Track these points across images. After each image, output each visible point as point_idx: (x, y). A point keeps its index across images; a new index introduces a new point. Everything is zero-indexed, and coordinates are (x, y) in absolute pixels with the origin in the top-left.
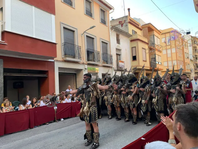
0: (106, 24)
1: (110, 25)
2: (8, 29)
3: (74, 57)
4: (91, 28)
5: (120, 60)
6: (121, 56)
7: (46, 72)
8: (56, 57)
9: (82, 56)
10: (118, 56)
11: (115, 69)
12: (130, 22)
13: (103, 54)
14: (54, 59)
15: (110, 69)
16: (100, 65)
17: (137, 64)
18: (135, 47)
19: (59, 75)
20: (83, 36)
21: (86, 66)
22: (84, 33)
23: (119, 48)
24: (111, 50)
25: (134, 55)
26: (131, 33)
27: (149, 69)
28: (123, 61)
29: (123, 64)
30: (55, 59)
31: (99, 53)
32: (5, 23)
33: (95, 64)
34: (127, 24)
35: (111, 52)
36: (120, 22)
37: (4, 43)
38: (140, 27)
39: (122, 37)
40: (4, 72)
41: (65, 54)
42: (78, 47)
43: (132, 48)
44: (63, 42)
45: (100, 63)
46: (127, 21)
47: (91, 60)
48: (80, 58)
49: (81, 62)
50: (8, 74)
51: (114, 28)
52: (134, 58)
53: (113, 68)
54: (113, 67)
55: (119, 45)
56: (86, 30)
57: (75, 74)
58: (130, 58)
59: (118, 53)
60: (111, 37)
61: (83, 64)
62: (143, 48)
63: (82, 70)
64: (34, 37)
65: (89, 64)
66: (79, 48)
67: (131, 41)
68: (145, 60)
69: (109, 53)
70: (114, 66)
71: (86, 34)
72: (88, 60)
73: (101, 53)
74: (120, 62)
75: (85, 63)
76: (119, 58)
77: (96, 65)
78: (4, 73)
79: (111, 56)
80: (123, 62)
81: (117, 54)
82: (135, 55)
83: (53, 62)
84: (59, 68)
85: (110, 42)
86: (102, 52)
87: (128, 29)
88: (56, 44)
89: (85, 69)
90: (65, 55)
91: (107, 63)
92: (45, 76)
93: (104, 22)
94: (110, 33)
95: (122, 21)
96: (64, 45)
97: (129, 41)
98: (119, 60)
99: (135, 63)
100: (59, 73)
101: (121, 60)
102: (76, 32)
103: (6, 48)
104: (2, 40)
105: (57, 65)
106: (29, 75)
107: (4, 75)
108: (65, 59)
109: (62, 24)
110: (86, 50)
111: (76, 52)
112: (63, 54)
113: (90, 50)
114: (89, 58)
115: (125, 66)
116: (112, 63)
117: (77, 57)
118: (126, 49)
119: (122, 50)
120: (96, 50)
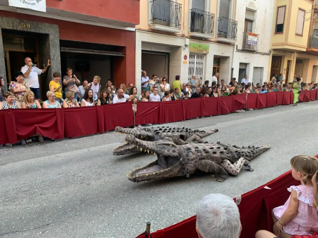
3: (168, 25)
5: (251, 31)
6: (253, 23)
7: (121, 49)
8: (138, 23)
9: (182, 22)
10: (249, 24)
11: (238, 48)
13: (220, 20)
14: (134, 27)
15: (231, 48)
16: (212, 40)
17: (283, 41)
18: (285, 6)
19: (142, 54)
21: (188, 41)
23: (253, 9)
24: (237, 12)
25: (280, 22)
27: (305, 50)
28: (256, 33)
29: (255, 39)
30: (137, 27)
31: (212, 18)
33: (204, 38)
35: (236, 15)
40: (60, 46)
41: (154, 19)
42: (176, 6)
43: (278, 7)
45: (214, 37)
47: (197, 31)
48: (178, 25)
49: (180, 32)
50: (67, 50)
52: (279, 29)
53: (235, 47)
54: (236, 44)
55: (253, 1)
57: (168, 54)
58: (271, 27)
59: (248, 18)
61: (183, 36)
62: (300, 9)
63: (179, 47)
65: (192, 38)
66: (179, 7)
68: (300, 33)
69: (231, 17)
70: (239, 42)
72: (192, 30)
73: (217, 16)
74: (250, 35)
75: (186, 35)
76: (249, 28)
77: (206, 40)
78: (62, 48)
79: (235, 24)
80: (255, 35)
81: (246, 20)
82: (282, 23)
83: (134, 32)
84: (143, 42)
86: (220, 14)
89: (186, 45)
90: (153, 20)
91: (226, 37)
92: (120, 55)
96: (153, 1)
98: (248, 31)
99: (280, 38)
100: (142, 50)
101: (253, 32)
105: (140, 38)
106: (96, 52)
107: (62, 50)
108: (152, 27)
110: (190, 11)
111: (171, 14)
112: (150, 18)
113: (197, 12)
114: (194, 27)
115: (259, 44)
116: (235, 37)
117: (174, 25)
118: (266, 10)
119: (257, 12)
120: (208, 11)
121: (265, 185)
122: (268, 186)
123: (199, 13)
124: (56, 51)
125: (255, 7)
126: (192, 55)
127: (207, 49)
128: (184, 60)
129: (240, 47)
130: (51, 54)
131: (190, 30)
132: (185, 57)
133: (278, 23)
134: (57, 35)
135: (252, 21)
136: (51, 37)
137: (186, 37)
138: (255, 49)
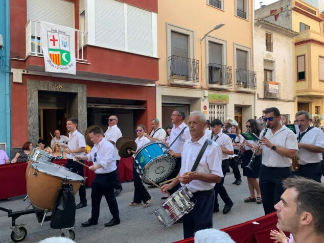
0: (247, 17)
1: (254, 18)
2: (91, 42)
3: (187, 78)
4: (216, 28)
5: (271, 80)
6: (273, 72)
7: (143, 103)
8: (158, 79)
9: (200, 76)
10: (268, 73)
11: (260, 97)
12: (296, 8)
13: (238, 71)
14: (155, 83)
15: (251, 97)
16: (231, 90)
17: (307, 88)
18: (304, 55)
19: (162, 106)
20: (203, 42)
21: (207, 93)
22: (204, 37)
23: (271, 59)
24: (254, 64)
25: (301, 70)
26: (296, 28)
28: (277, 82)
29: (277, 87)
30: (157, 82)
31: (230, 70)
32: (87, 34)
33: (222, 89)
34: (290, 12)
35: (255, 66)
36: (272, 12)
37: (87, 62)
38: (317, 16)
39: (277, 39)
40: (87, 102)
41: (173, 74)
42: (193, 62)
43: (298, 57)
44: (170, 55)
45: (232, 88)
46: (290, 8)
47: (216, 83)
48: (196, 79)
49: (198, 85)
50: (93, 106)
51: (261, 23)
52: (301, 76)
53: (256, 95)
54: (257, 93)
55: (270, 53)
56: (209, 31)
57: (189, 105)
58: (292, 75)
59: (267, 68)
60: (254, 39)
61: (202, 88)
62: (320, 57)
63: (198, 99)
64: (126, 50)
65: (211, 89)
66: (196, 63)
67: (296, 44)
69: (249, 68)
71: (208, 39)
72: (211, 82)
73: (234, 68)
74: (271, 84)
75: (205, 86)
76: (268, 77)
77: (225, 90)
78: (88, 104)
79: (254, 74)
80: (277, 84)
81: (265, 70)
82: (303, 71)
83: (155, 87)
84: (163, 96)
85: (252, 49)
86: (237, 67)
87: (291, 23)
88: (158, 59)
89: (205, 97)
90: (172, 76)
91: (246, 87)
92: (142, 108)
93: (242, 14)
94: (254, 32)
95: (276, 10)
96: (172, 59)
97: (292, 45)
98: (268, 80)
99: (303, 85)
100: (162, 103)
101: (273, 81)
102: (191, 37)
103: (89, 70)
104: (84, 59)
105: (160, 92)
106: (119, 107)
107: (88, 106)
108: (171, 82)
109: (168, 26)
110: (208, 66)
111: (189, 70)
112: (169, 74)
113: (214, 66)
114: (212, 79)
115: (281, 92)
116: (255, 87)
117: (192, 79)
118: (284, 60)
119: (276, 62)
120: (225, 64)
121: (253, 221)
122: (257, 222)
123: (216, 66)
124: (83, 107)
125: (272, 58)
126: (212, 105)
127: (226, 99)
128: (204, 110)
129: (262, 96)
130: (79, 110)
131: (208, 82)
132: (205, 108)
133: (300, 71)
134: (85, 93)
135: (271, 71)
136: (79, 96)
137: (205, 89)
138: (278, 97)
